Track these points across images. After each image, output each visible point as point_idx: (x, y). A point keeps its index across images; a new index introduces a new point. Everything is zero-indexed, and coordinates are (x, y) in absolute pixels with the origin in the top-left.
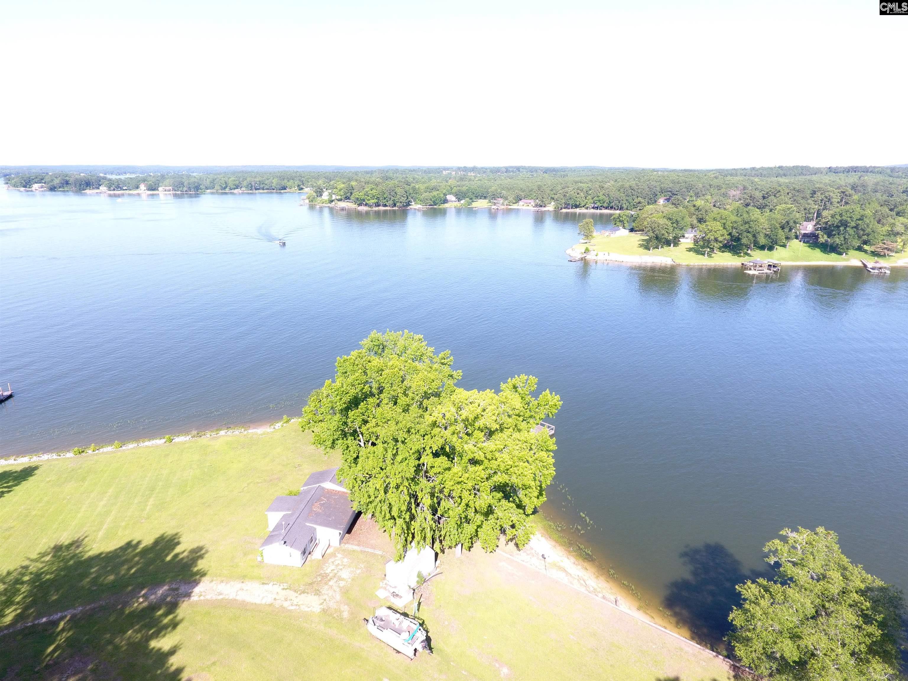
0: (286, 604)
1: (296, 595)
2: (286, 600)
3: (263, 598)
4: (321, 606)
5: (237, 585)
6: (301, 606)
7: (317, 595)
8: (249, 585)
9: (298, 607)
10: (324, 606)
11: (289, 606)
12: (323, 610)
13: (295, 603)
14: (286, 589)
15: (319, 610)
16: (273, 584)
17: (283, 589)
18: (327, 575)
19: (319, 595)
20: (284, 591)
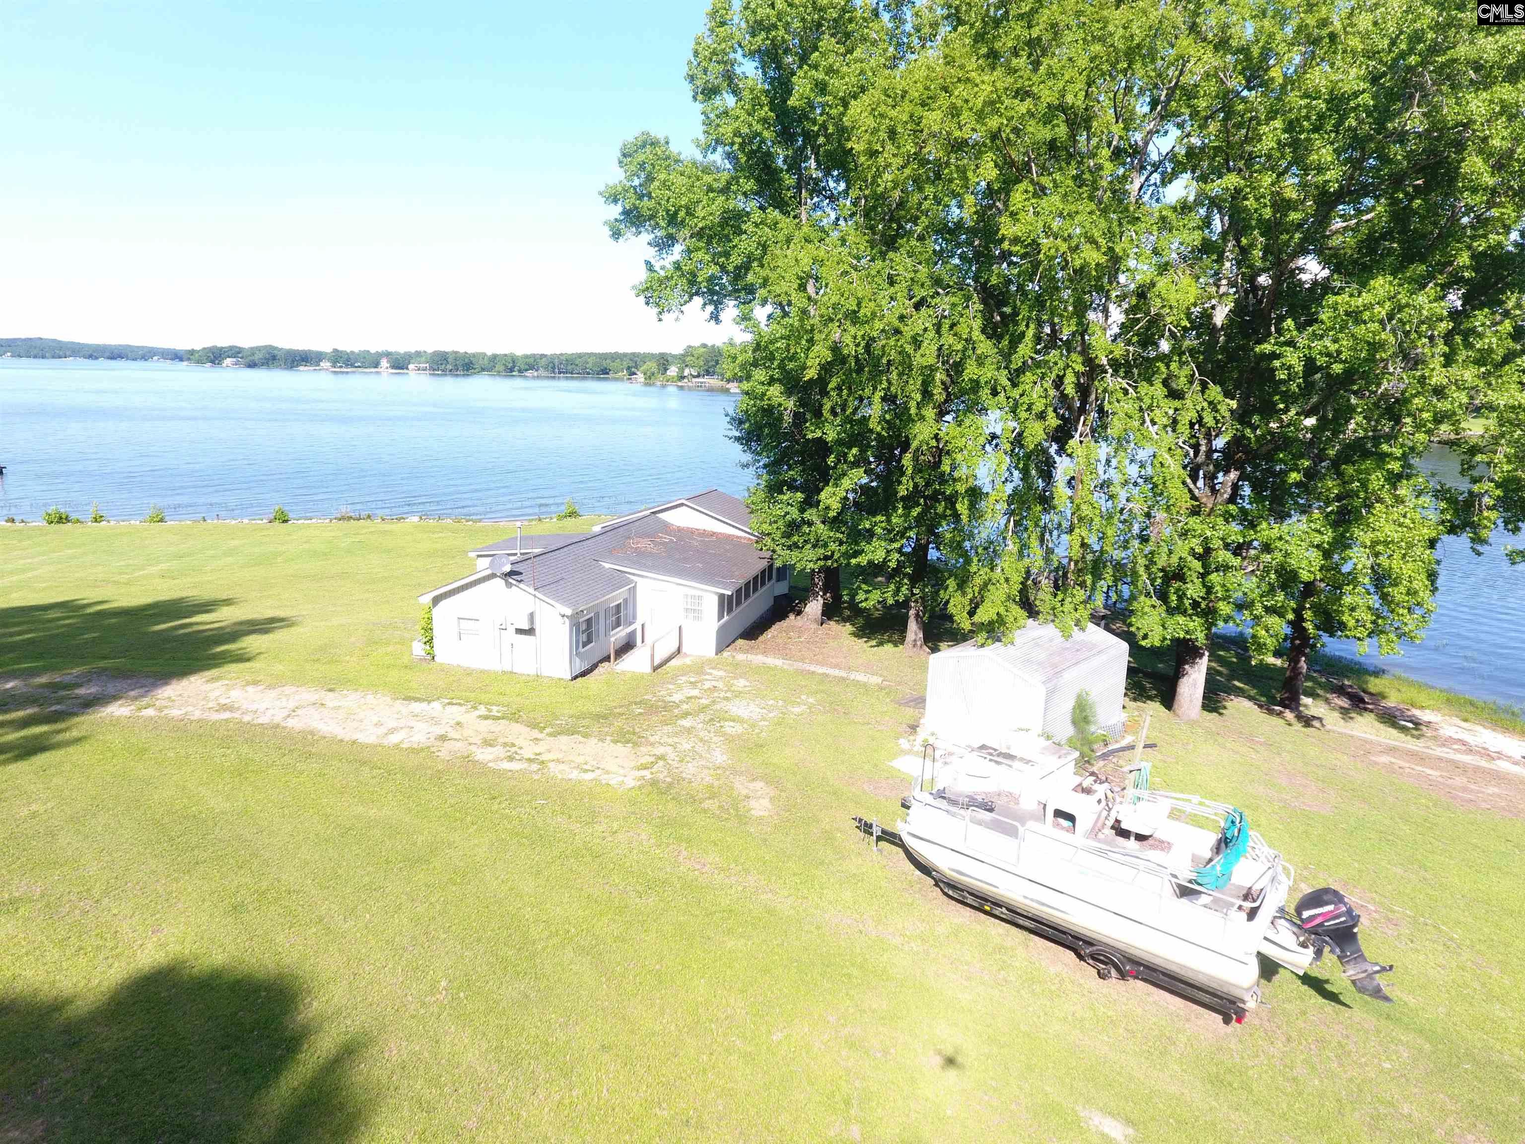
0: (484, 755)
1: (536, 734)
2: (488, 743)
3: (392, 731)
4: (647, 774)
5: (308, 695)
6: (551, 765)
7: (628, 742)
8: (349, 700)
9: (535, 767)
10: (660, 772)
11: (497, 759)
12: (654, 783)
13: (528, 753)
14: (498, 718)
15: (631, 783)
16: (449, 704)
17: (486, 718)
18: (667, 707)
19: (635, 744)
20: (489, 722)
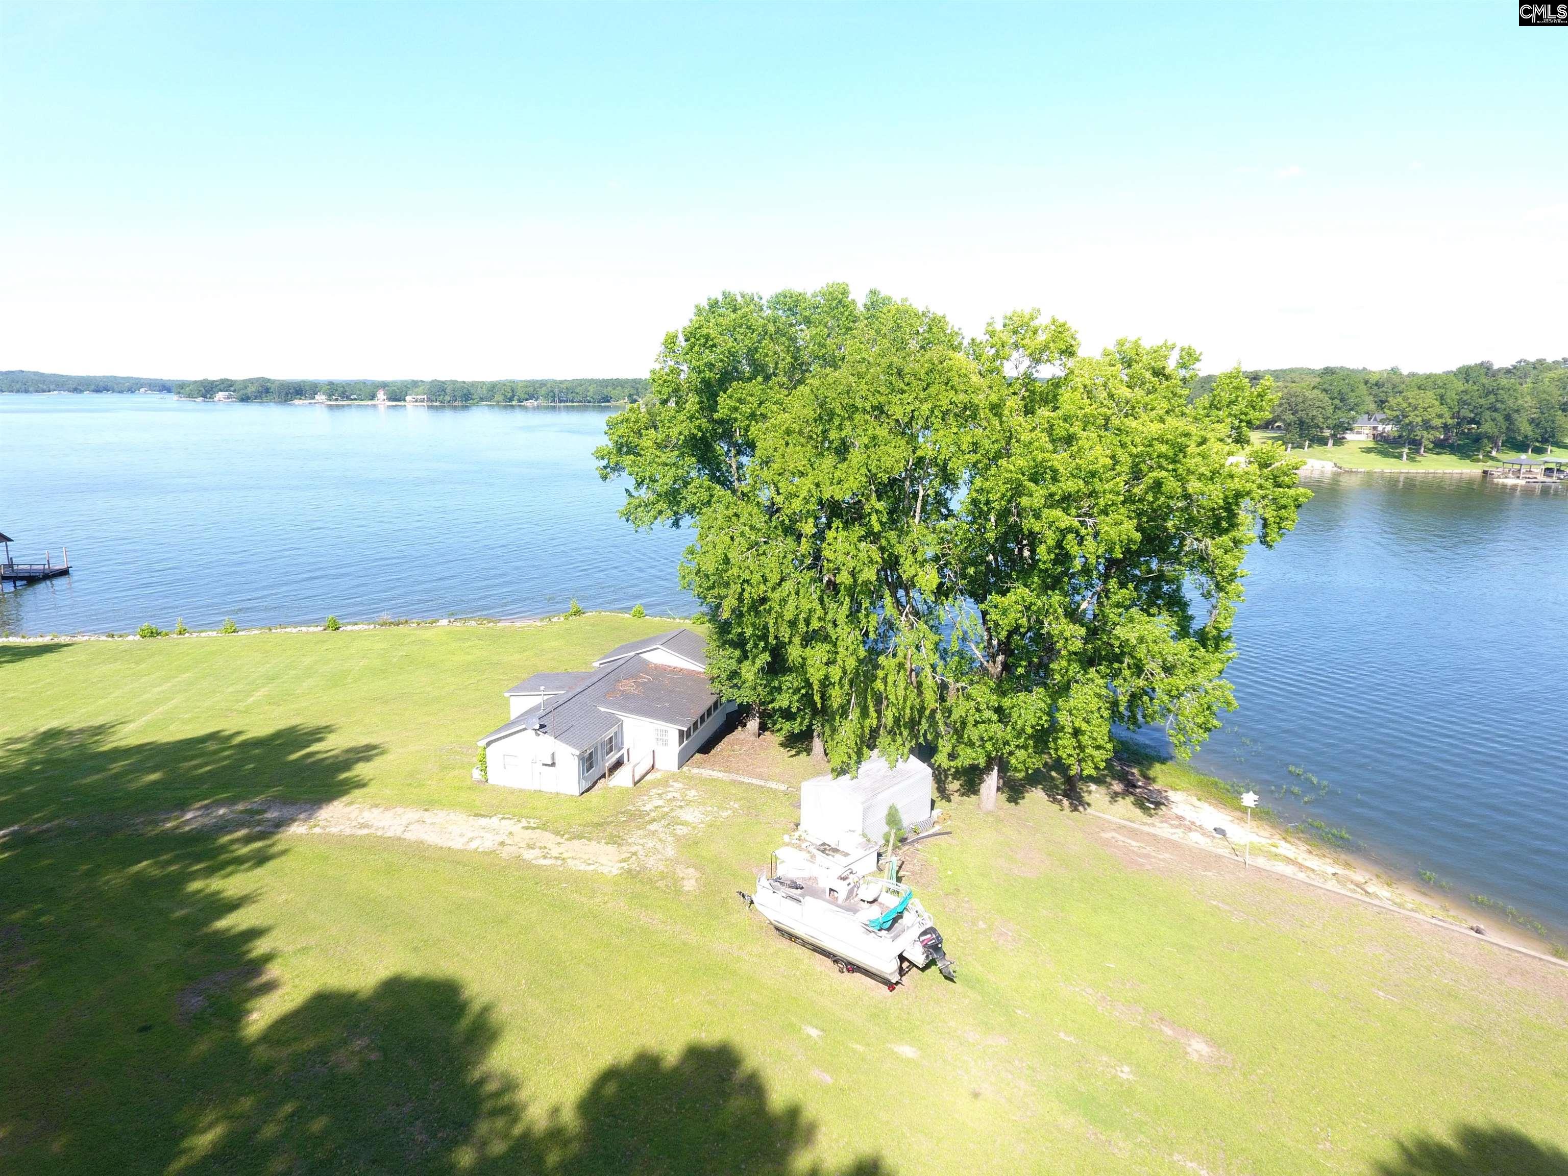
0: (528, 855)
1: (558, 839)
2: (531, 847)
3: (471, 839)
4: (625, 865)
5: (412, 815)
6: (569, 861)
7: (615, 843)
8: (439, 816)
9: (559, 862)
10: (633, 864)
11: (535, 859)
12: (629, 871)
13: (554, 853)
14: (534, 828)
15: (615, 871)
16: (503, 818)
17: (527, 828)
18: (642, 814)
19: (620, 845)
20: (530, 831)
